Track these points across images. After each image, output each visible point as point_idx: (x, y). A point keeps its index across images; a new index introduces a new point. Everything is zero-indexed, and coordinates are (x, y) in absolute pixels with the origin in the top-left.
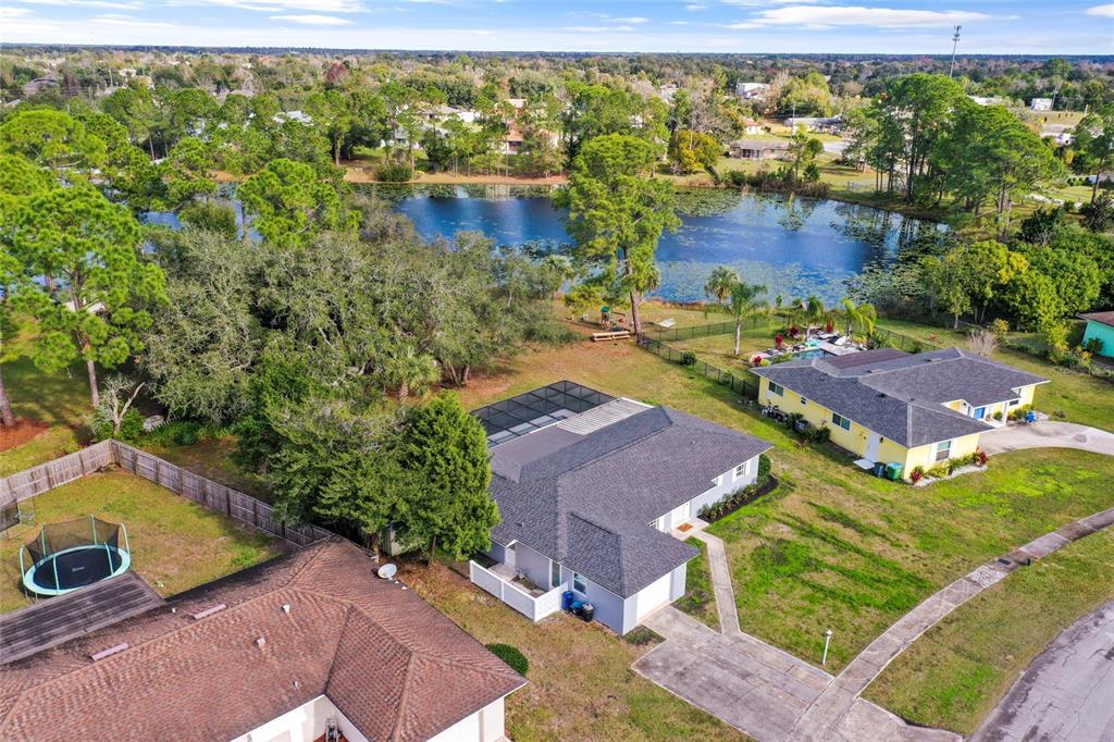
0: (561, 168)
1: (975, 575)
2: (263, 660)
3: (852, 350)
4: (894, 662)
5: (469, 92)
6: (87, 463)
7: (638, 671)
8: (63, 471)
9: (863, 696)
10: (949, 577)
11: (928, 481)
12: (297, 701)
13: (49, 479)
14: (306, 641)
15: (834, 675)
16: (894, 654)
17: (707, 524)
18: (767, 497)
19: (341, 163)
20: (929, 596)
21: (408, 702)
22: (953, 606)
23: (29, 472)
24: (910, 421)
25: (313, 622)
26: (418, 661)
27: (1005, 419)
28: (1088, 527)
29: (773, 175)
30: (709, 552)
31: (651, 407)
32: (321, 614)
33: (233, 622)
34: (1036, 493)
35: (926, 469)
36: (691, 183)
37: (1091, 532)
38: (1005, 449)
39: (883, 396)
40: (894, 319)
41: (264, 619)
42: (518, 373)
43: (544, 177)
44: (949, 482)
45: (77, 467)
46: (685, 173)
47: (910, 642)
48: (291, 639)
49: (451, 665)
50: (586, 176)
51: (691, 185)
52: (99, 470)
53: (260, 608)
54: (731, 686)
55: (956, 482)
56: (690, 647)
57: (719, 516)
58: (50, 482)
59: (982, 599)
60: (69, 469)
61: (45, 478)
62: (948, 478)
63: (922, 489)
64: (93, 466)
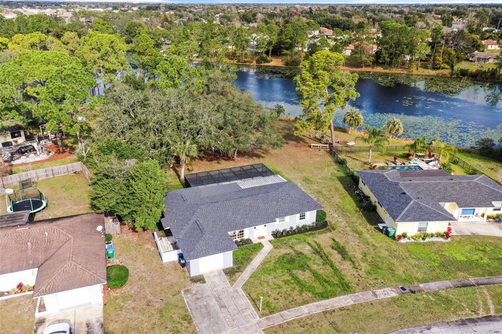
0: (371, 64)
1: (378, 292)
2: (26, 251)
3: (435, 168)
4: (294, 320)
5: (349, 25)
6: (70, 169)
7: (183, 293)
8: (59, 171)
9: (264, 330)
10: (365, 289)
11: (408, 241)
12: (28, 267)
13: (53, 173)
14: (46, 247)
15: (260, 318)
16: (297, 316)
17: (273, 238)
18: (313, 232)
19: (271, 57)
20: (345, 294)
21: (55, 278)
22: (352, 303)
23: (44, 169)
24: (406, 209)
25: (53, 241)
26: (70, 264)
27: (486, 217)
28: (473, 282)
29: (485, 72)
30: (262, 251)
31: (286, 181)
32: (58, 238)
33: (26, 234)
34: (464, 259)
35: (409, 235)
36: (438, 74)
37: (473, 285)
38: (472, 233)
39: (404, 193)
40: (484, 156)
41: (37, 236)
42: (263, 157)
43: (362, 67)
44: (420, 244)
45: (65, 170)
46: (437, 68)
47: (311, 313)
48: (41, 245)
49: (81, 268)
50: (307, 71)
51: (437, 76)
52: (75, 173)
53: (38, 231)
54: (212, 309)
55: (424, 244)
56: (212, 289)
57: (280, 237)
58: (53, 174)
59: (372, 304)
60: (62, 170)
61: (51, 172)
62: (422, 241)
63: (401, 244)
64: (73, 170)
